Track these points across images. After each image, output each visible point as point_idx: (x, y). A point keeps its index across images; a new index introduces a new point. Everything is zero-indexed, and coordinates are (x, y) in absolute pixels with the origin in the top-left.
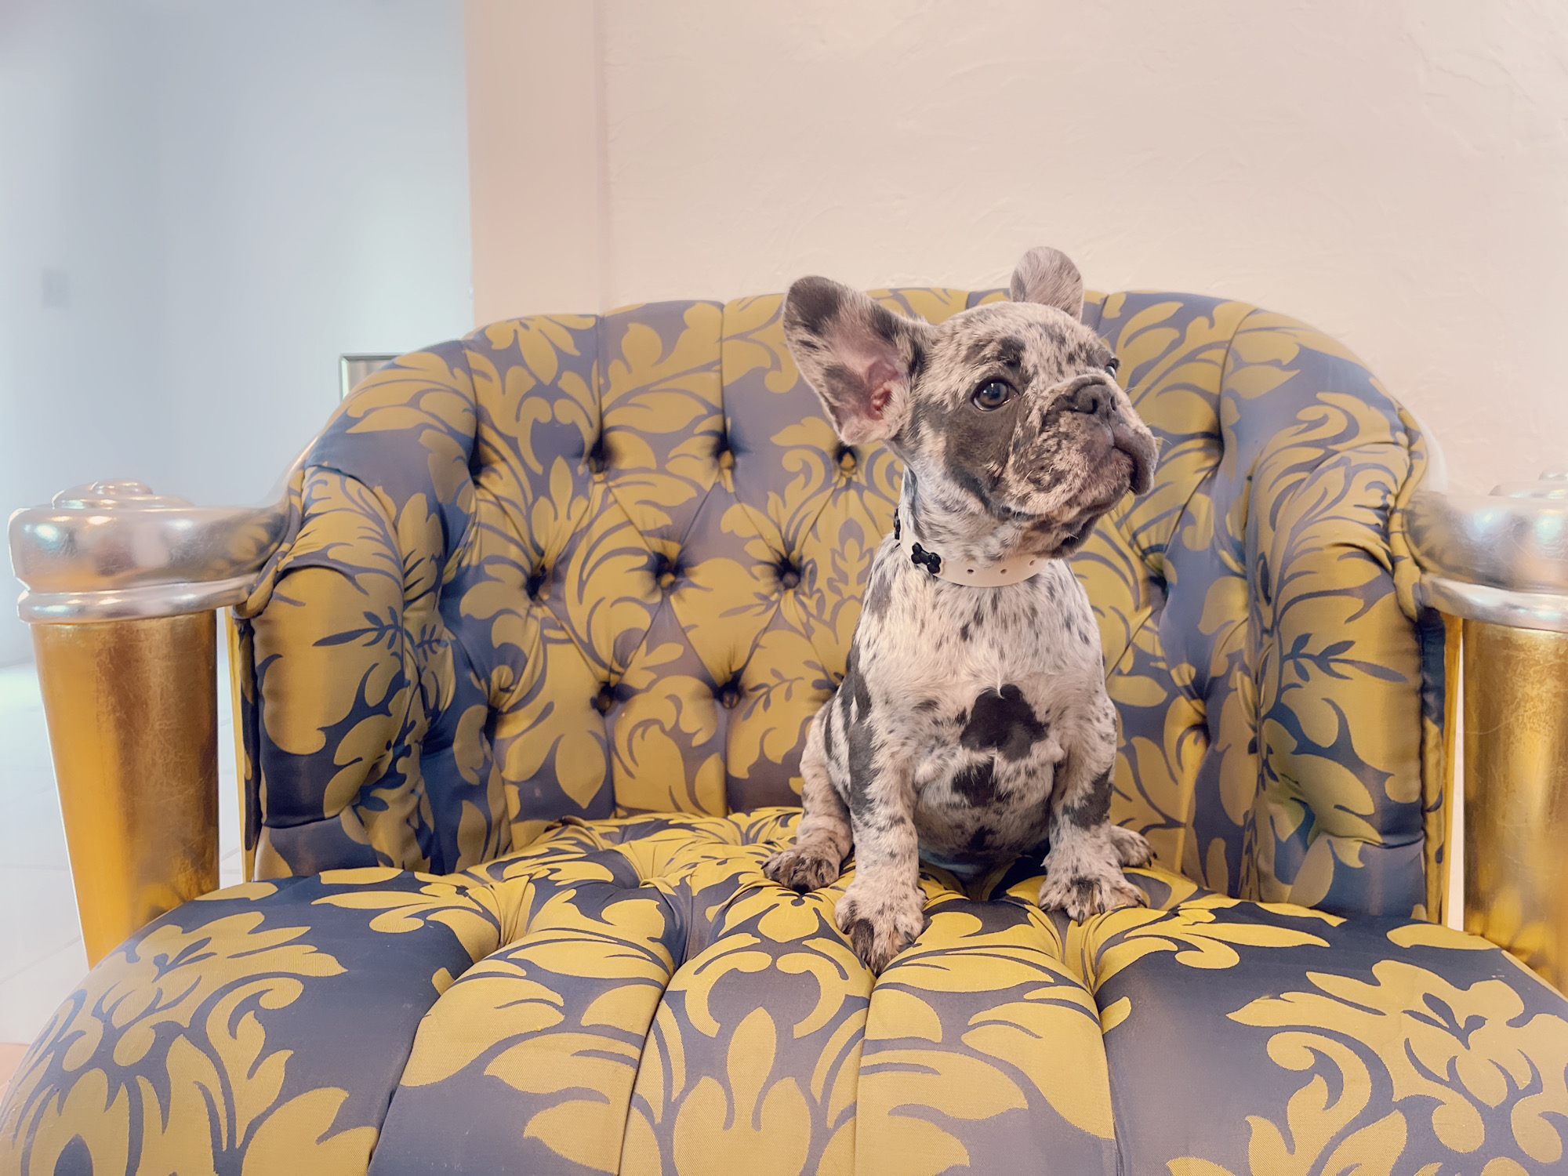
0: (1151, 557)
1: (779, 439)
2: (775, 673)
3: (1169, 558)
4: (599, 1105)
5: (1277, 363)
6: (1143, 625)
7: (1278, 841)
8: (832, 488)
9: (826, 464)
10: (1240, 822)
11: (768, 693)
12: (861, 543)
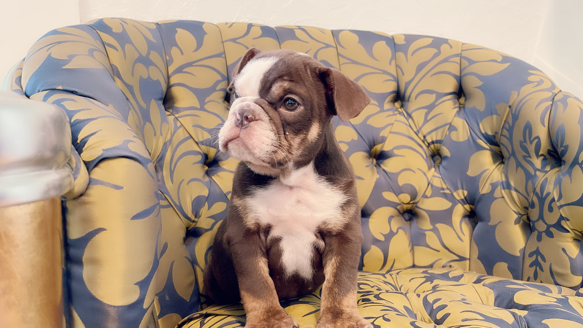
0: (432, 146)
3: (444, 145)
5: (494, 61)
6: (433, 175)
7: (570, 258)
10: (518, 254)
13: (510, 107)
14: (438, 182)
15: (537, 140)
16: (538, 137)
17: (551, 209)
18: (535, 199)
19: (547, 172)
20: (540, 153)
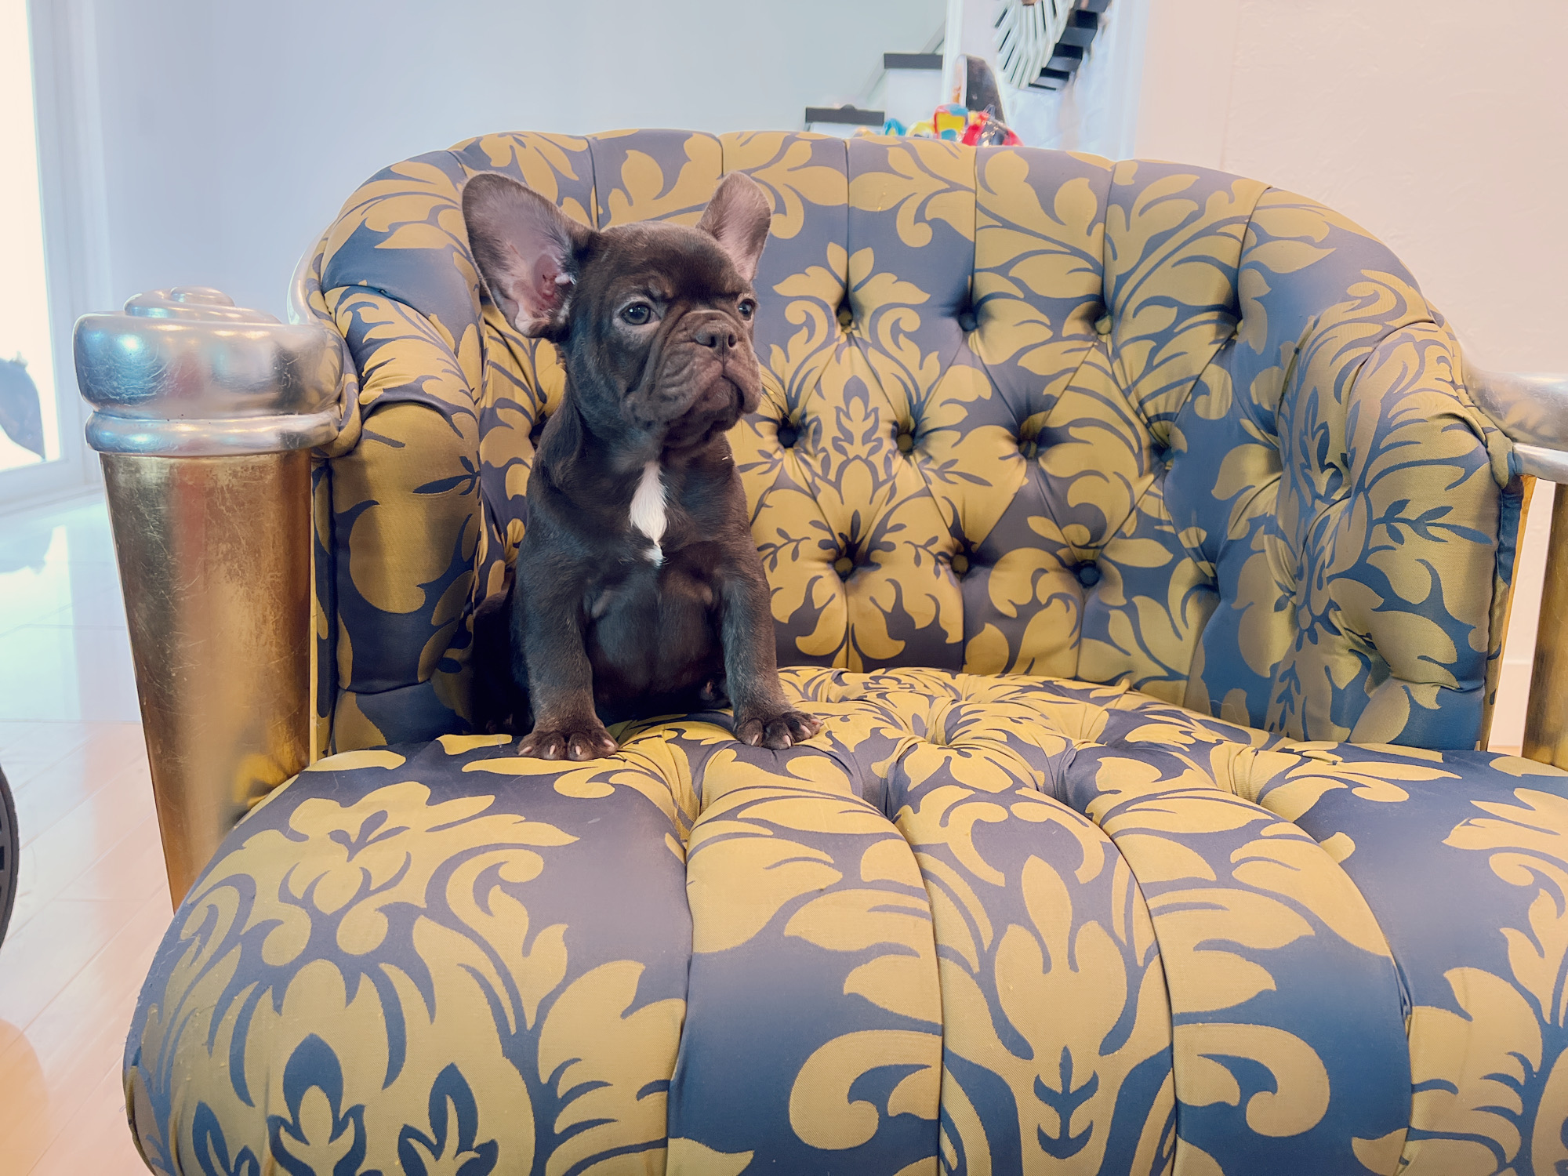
0: (1156, 425)
1: (782, 289)
2: (781, 533)
3: (1178, 426)
4: (910, 959)
5: (1307, 240)
6: (1147, 490)
7: (1335, 689)
8: (836, 344)
9: (829, 318)
10: (1268, 675)
11: (774, 553)
12: (865, 399)
13: (1297, 351)
14: (1153, 507)
15: (1322, 431)
16: (1324, 426)
17: (1320, 584)
18: (1305, 560)
19: (1333, 503)
20: (1327, 461)
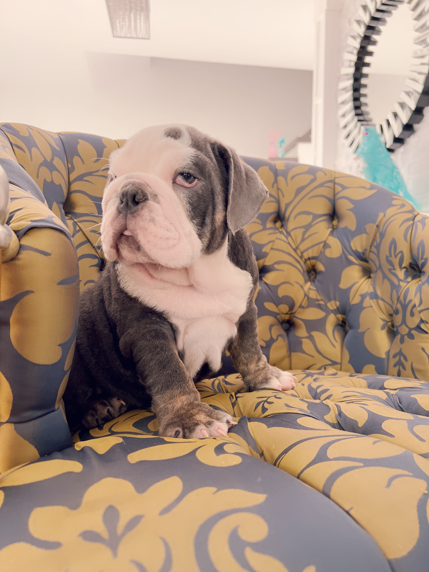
0: (308, 262)
3: (320, 261)
5: (363, 188)
6: (309, 288)
10: (384, 356)
13: (377, 226)
14: (313, 295)
15: (400, 254)
16: (401, 252)
17: (412, 314)
18: (399, 306)
19: (409, 282)
20: (404, 265)
